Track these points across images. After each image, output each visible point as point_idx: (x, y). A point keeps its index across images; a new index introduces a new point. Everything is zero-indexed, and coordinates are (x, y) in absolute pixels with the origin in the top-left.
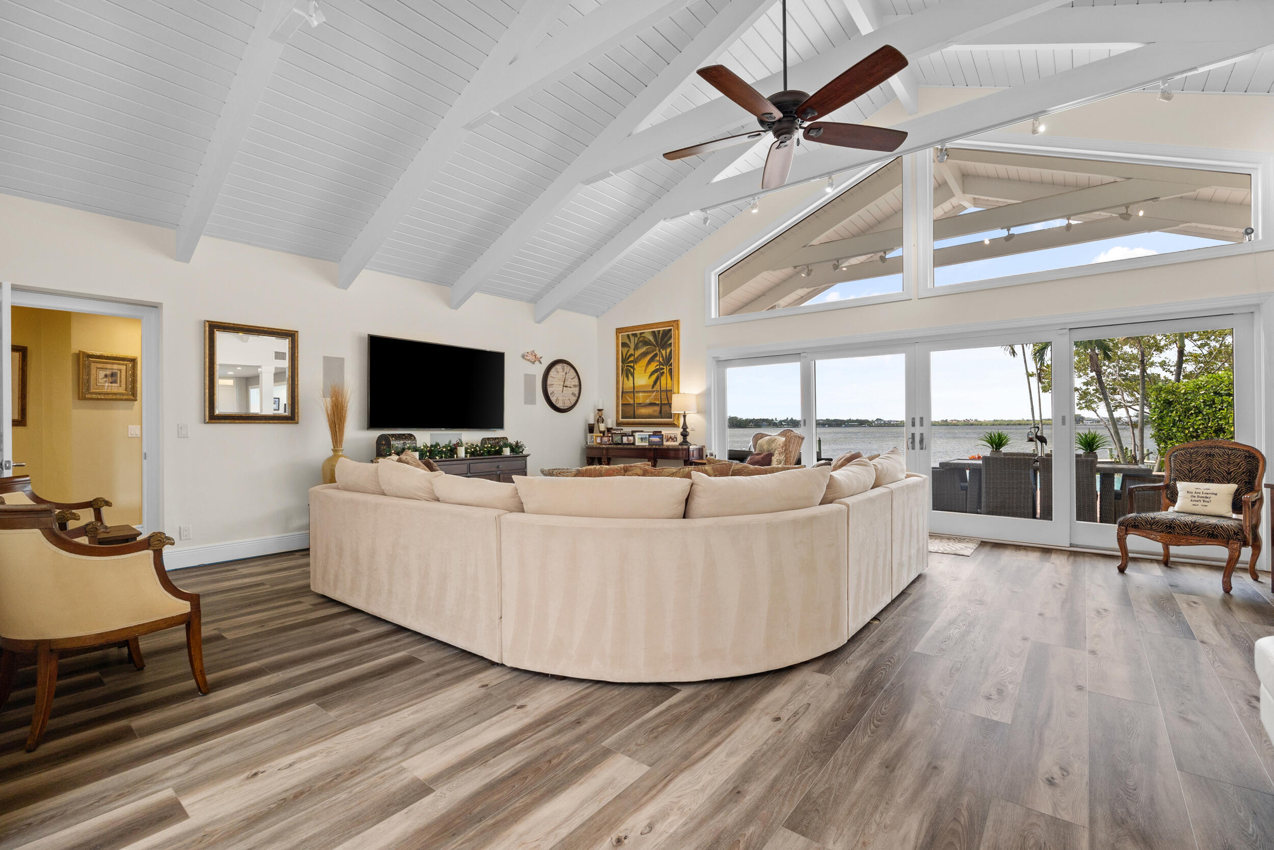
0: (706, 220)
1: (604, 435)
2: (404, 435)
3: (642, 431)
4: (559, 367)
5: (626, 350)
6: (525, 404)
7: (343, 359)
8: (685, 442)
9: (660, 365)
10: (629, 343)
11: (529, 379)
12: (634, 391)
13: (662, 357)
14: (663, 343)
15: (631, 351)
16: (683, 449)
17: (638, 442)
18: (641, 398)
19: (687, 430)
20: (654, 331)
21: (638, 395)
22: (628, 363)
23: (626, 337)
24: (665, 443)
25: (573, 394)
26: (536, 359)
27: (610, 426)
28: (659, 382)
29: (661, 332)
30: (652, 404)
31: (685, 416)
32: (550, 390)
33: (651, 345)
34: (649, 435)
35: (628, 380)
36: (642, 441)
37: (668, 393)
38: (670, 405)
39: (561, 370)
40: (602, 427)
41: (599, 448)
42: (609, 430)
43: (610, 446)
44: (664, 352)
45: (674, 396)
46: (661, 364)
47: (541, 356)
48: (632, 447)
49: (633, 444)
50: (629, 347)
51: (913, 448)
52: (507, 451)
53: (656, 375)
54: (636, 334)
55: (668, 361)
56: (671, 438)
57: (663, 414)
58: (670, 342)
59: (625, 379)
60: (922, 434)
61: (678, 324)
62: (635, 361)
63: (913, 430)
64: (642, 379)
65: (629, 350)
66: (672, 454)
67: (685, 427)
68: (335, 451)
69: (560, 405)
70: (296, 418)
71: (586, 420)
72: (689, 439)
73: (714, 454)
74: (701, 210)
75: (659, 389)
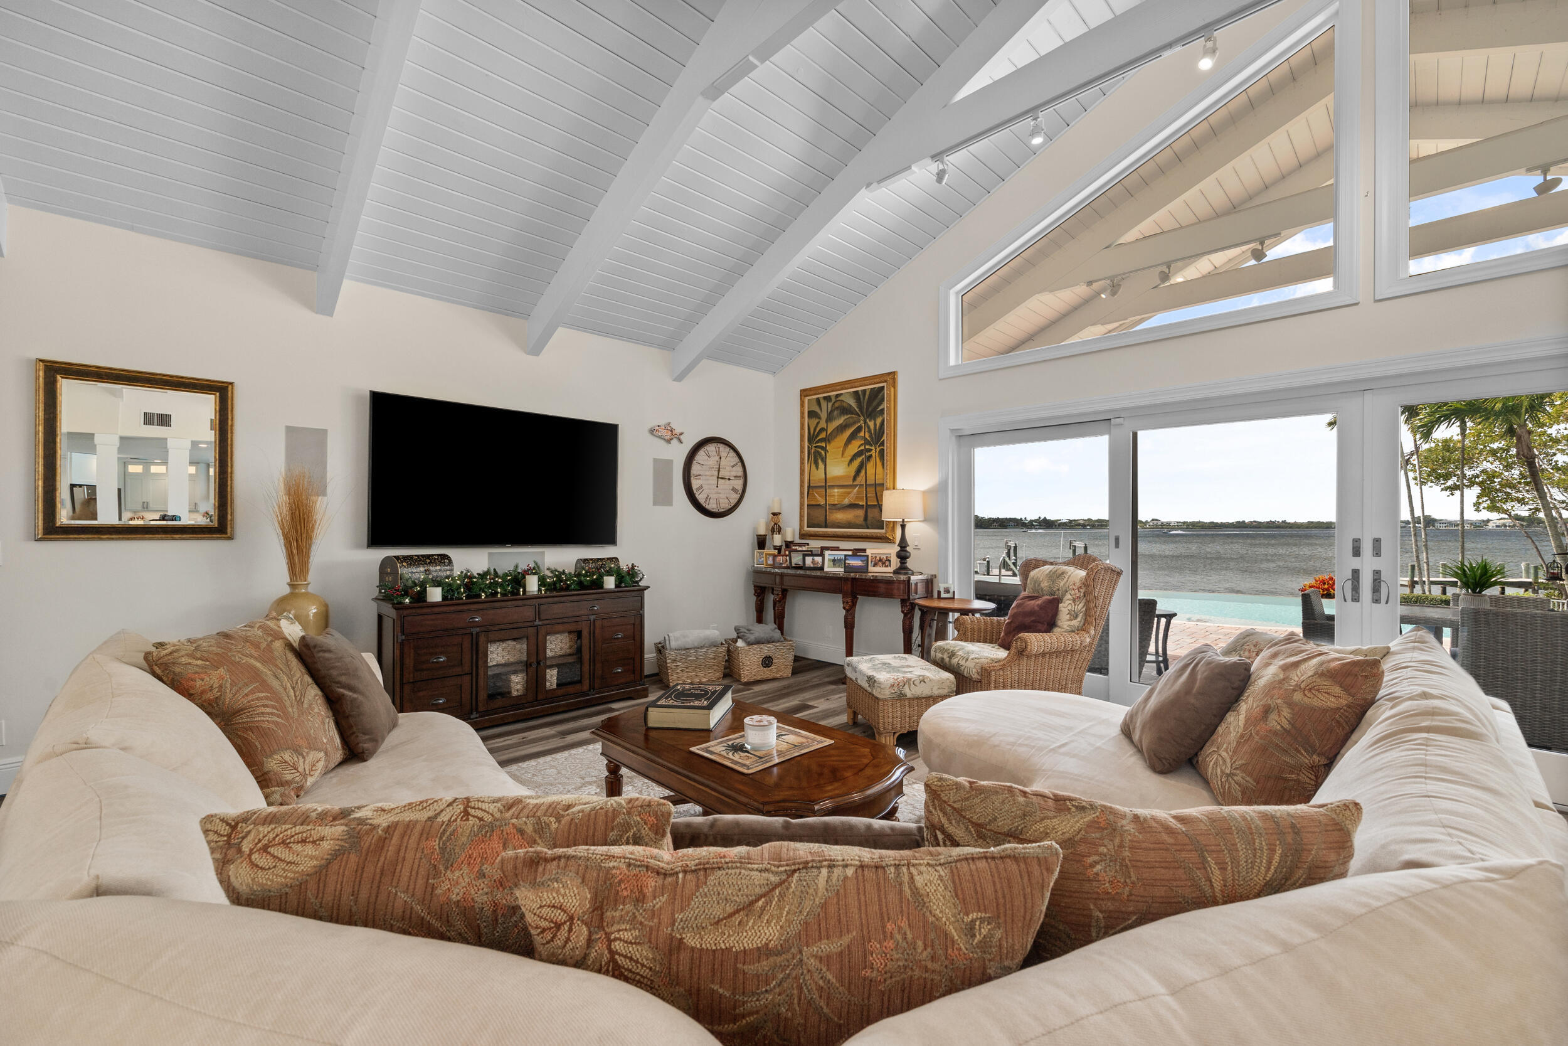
0: (940, 175)
1: (779, 552)
2: (428, 556)
3: (837, 549)
4: (711, 448)
5: (814, 421)
6: (654, 505)
7: (324, 432)
8: (903, 568)
9: (865, 444)
10: (819, 412)
11: (662, 468)
12: (826, 486)
13: (870, 431)
14: (870, 409)
15: (823, 424)
16: (899, 582)
17: (829, 567)
18: (836, 495)
19: (908, 549)
20: (856, 393)
21: (832, 491)
22: (817, 442)
23: (815, 403)
24: (871, 569)
25: (734, 490)
26: (672, 436)
27: (789, 539)
28: (863, 471)
29: (868, 393)
30: (853, 506)
31: (903, 527)
32: (695, 484)
33: (852, 413)
34: (846, 556)
35: (817, 468)
36: (834, 565)
37: (878, 488)
38: (879, 507)
39: (715, 453)
40: (778, 540)
41: (770, 573)
42: (788, 544)
43: (785, 571)
44: (871, 424)
45: (886, 494)
46: (867, 442)
47: (681, 431)
48: (819, 573)
49: (822, 568)
50: (820, 418)
51: (1356, 599)
52: (610, 582)
53: (859, 460)
54: (829, 396)
55: (878, 437)
56: (880, 560)
57: (869, 522)
58: (880, 408)
59: (813, 467)
60: (1377, 573)
61: (894, 378)
62: (828, 440)
63: (1355, 563)
64: (838, 468)
65: (818, 423)
66: (882, 588)
67: (903, 544)
68: (292, 586)
69: (712, 506)
70: (229, 530)
71: (755, 529)
72: (910, 563)
73: (952, 591)
74: (933, 157)
75: (863, 482)
